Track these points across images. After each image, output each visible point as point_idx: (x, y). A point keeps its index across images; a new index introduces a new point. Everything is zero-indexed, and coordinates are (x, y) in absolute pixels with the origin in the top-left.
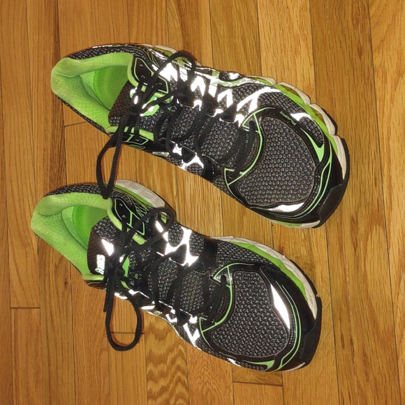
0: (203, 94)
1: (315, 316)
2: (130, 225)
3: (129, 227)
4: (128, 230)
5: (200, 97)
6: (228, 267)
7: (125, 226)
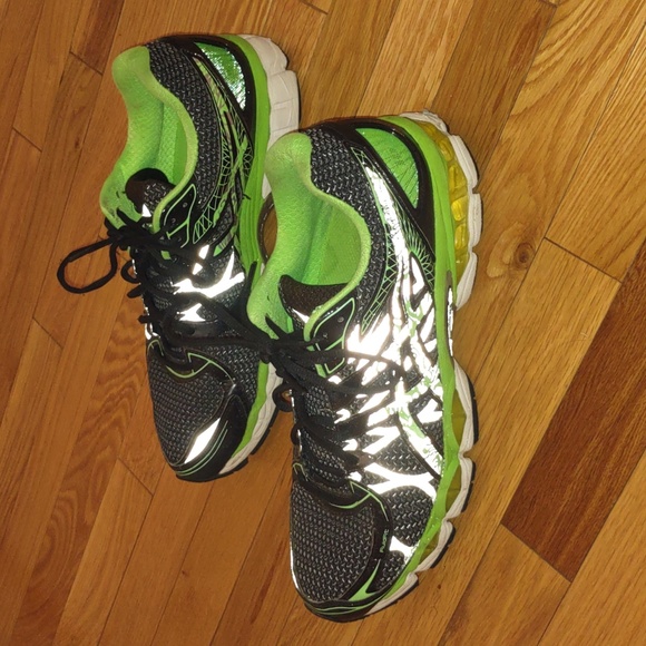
0: (361, 411)
1: (222, 472)
2: (169, 235)
3: (166, 237)
4: (162, 238)
5: (353, 412)
6: (210, 361)
7: (162, 233)
